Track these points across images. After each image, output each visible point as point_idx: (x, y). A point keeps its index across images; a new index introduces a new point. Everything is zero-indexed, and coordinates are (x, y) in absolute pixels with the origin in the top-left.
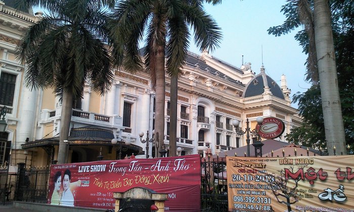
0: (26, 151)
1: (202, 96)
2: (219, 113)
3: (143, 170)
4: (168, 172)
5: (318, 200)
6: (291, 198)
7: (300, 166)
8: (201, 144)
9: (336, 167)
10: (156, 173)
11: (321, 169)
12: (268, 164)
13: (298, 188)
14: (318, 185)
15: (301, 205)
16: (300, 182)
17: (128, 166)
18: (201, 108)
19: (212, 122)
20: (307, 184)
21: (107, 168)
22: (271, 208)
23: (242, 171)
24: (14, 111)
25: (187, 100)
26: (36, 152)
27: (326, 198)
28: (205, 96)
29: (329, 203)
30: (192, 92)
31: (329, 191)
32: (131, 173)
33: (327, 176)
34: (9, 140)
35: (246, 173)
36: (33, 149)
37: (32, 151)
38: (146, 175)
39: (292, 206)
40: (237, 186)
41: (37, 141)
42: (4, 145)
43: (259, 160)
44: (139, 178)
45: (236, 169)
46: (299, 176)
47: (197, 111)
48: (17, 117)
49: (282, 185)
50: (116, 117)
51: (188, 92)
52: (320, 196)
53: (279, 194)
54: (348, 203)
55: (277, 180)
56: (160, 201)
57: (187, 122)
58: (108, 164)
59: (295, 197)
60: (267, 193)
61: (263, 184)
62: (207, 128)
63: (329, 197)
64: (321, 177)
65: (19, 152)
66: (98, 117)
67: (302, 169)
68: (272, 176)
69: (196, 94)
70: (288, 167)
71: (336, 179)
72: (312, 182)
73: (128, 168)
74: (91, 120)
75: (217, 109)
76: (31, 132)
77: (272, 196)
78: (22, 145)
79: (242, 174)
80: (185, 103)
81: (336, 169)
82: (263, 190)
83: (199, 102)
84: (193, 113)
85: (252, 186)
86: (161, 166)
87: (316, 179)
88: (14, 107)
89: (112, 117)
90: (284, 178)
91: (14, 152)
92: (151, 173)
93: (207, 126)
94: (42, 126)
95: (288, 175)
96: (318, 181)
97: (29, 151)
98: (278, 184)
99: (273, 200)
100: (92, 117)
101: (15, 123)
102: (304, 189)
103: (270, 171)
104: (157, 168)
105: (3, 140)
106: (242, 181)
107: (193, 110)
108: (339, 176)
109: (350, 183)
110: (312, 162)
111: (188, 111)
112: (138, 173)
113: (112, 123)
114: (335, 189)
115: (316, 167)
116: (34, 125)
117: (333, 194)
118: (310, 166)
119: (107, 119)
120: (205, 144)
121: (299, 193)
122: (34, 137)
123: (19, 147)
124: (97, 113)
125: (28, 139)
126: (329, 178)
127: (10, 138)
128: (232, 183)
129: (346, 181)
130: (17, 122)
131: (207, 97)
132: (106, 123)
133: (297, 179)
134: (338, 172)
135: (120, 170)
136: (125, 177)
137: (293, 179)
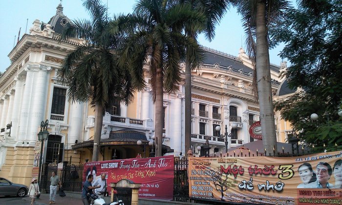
0: (76, 151)
1: (233, 97)
2: (252, 112)
3: (140, 167)
4: (155, 168)
5: (238, 188)
6: (224, 187)
7: (229, 164)
8: (233, 142)
9: (248, 165)
10: (148, 169)
11: (241, 166)
12: (212, 162)
13: (228, 180)
14: (239, 179)
15: (229, 192)
16: (229, 176)
17: (131, 163)
18: (233, 108)
19: (245, 121)
20: (233, 177)
21: (119, 165)
22: (212, 195)
23: (197, 167)
24: (65, 119)
25: (219, 101)
26: (84, 152)
27: (242, 187)
28: (236, 97)
29: (244, 190)
30: (223, 94)
31: (244, 182)
32: (132, 169)
33: (244, 171)
34: (62, 142)
35: (199, 169)
36: (81, 149)
37: (81, 151)
38: (142, 170)
39: (224, 193)
40: (194, 179)
41: (85, 142)
42: (58, 146)
43: (207, 160)
44: (137, 173)
45: (194, 166)
46: (228, 172)
47: (229, 111)
48: (68, 123)
49: (219, 177)
50: (148, 121)
51: (219, 93)
52: (239, 186)
53: (217, 184)
54: (254, 191)
55: (216, 174)
56: (135, 189)
57: (219, 122)
58: (119, 162)
59: (226, 186)
60: (211, 184)
61: (209, 177)
62: (239, 126)
63: (244, 186)
64: (240, 172)
65: (70, 152)
66: (132, 121)
67: (230, 166)
68: (214, 171)
69: (227, 95)
70: (222, 164)
71: (248, 174)
72: (235, 176)
73: (131, 165)
74: (127, 124)
75: (249, 108)
76: (79, 135)
77: (213, 186)
78: (72, 146)
79: (197, 170)
80: (216, 104)
81: (249, 166)
82: (208, 181)
83: (231, 103)
84: (225, 114)
85: (202, 178)
86: (151, 163)
87: (237, 174)
88: (65, 115)
89: (145, 120)
90: (220, 173)
91: (66, 151)
92: (145, 169)
93: (239, 125)
94: (88, 130)
95: (222, 170)
96: (239, 175)
97: (78, 151)
98: (217, 177)
99: (214, 189)
100: (127, 121)
101: (66, 128)
102: (231, 181)
103: (212, 167)
104: (148, 165)
105: (58, 143)
106: (197, 175)
107: (225, 110)
108: (250, 171)
109: (256, 176)
110: (236, 161)
111: (220, 111)
112: (137, 169)
113: (145, 126)
114: (247, 181)
115: (238, 164)
116: (82, 130)
117: (246, 184)
118: (235, 164)
119: (141, 123)
120: (237, 142)
121: (228, 183)
122: (82, 139)
123: (69, 147)
124: (132, 118)
125: (77, 141)
126: (245, 173)
127: (63, 141)
128: (191, 176)
129: (254, 175)
130: (68, 127)
131: (239, 98)
132: (140, 126)
133: (227, 174)
134: (250, 169)
135: (127, 166)
136: (129, 172)
137: (225, 173)
